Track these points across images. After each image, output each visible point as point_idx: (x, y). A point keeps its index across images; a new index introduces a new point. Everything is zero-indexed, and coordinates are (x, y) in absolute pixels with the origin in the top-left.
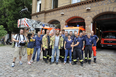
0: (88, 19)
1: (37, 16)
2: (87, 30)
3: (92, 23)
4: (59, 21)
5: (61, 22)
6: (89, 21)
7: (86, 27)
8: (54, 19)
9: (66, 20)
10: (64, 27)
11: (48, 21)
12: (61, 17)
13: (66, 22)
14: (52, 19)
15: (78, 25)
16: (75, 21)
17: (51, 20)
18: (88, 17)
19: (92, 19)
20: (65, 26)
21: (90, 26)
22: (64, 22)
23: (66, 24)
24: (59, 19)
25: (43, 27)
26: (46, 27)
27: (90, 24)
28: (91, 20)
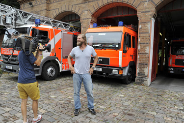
0: (146, 8)
1: (31, 4)
2: (142, 35)
3: (154, 17)
4: (79, 13)
5: (82, 17)
6: (148, 14)
7: (140, 26)
8: (67, 9)
9: (93, 11)
10: (88, 27)
11: (55, 15)
12: (83, 5)
13: (93, 15)
14: (63, 10)
15: (121, 23)
16: (114, 15)
17: (60, 11)
18: (146, 4)
19: (154, 9)
20: (91, 26)
21: (148, 25)
22: (90, 16)
23: (95, 20)
24: (77, 9)
25: (34, 26)
26: (43, 26)
27: (150, 21)
28: (153, 11)
